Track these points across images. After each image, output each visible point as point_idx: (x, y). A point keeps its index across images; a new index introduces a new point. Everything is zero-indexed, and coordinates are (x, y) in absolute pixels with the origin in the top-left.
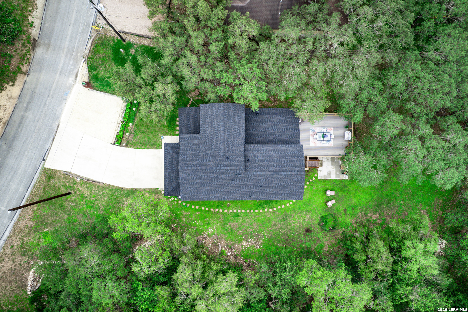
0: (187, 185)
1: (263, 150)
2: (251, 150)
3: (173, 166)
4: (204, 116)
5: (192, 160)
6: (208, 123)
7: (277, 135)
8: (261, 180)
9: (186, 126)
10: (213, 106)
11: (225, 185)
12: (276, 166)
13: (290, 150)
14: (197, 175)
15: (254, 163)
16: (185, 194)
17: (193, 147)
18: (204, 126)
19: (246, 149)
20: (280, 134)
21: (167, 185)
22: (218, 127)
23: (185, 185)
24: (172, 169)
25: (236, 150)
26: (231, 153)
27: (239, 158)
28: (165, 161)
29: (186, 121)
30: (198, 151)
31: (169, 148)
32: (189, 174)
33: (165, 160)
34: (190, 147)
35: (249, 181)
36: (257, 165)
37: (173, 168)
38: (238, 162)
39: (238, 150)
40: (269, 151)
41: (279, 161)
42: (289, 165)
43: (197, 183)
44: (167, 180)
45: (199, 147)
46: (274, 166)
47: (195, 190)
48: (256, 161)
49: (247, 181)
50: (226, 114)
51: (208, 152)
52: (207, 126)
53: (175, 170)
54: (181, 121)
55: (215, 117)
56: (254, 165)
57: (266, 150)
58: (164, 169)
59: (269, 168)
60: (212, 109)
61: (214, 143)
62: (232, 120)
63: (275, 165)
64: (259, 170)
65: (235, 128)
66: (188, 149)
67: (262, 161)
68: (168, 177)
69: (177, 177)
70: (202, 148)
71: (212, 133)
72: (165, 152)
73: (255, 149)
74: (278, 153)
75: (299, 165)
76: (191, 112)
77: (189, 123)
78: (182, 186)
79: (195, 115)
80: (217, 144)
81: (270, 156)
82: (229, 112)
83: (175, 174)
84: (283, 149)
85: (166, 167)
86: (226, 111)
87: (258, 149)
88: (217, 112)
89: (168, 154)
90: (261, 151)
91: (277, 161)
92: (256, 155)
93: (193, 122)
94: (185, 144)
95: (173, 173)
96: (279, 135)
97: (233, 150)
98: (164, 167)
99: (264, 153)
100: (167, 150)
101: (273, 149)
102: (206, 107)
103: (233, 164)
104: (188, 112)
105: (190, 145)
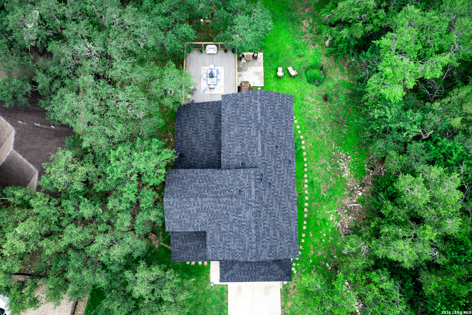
0: (277, 248)
1: (229, 145)
2: (229, 162)
3: (251, 268)
4: (181, 226)
5: (242, 241)
6: (191, 219)
7: (210, 130)
8: (268, 147)
9: (196, 251)
10: (169, 213)
11: (276, 196)
12: (250, 127)
13: (229, 111)
14: (264, 234)
15: (247, 156)
16: (290, 251)
17: (224, 240)
18: (195, 225)
19: (227, 167)
20: (208, 126)
21: (276, 278)
22: (198, 205)
23: (277, 251)
24: (255, 270)
25: (229, 181)
26: (232, 188)
27: (240, 177)
28: (244, 280)
29: (190, 252)
30: (231, 233)
31: (227, 275)
32: (263, 246)
33: (242, 281)
34: (224, 244)
35: (270, 162)
36: (249, 153)
37: (254, 268)
38: (245, 178)
39: (229, 178)
40: (230, 138)
41: (243, 124)
42: (248, 110)
43: (275, 235)
44: (270, 278)
45: (225, 232)
46: (250, 130)
47: (284, 238)
48: (243, 154)
49: (271, 165)
50: (179, 194)
51: (231, 220)
52: (196, 220)
53: (257, 267)
54: (189, 258)
55: (184, 210)
56: (248, 156)
57: (229, 141)
58: (255, 281)
59: (253, 137)
60: (172, 214)
61: (219, 210)
62: (188, 186)
63: (248, 129)
64: (255, 150)
65: (199, 182)
66: (227, 247)
67: (243, 146)
68: (265, 276)
69: (265, 263)
70: (226, 228)
71: (206, 214)
72: (231, 281)
73: (227, 155)
74: (233, 125)
75: (248, 98)
76: (178, 244)
77: (192, 246)
78: (279, 255)
79: (182, 238)
80: (220, 207)
81: (237, 136)
82: (177, 190)
83: (262, 265)
84: (227, 119)
85: (251, 278)
86: (176, 195)
87: (227, 152)
88: (176, 207)
89: (235, 277)
90: (230, 148)
91: (243, 127)
92: (235, 154)
93: (191, 242)
94: (220, 253)
95: (260, 269)
96: (210, 128)
97: (229, 185)
98: (252, 281)
99: (232, 144)
100: (230, 278)
101: (227, 132)
102: (170, 222)
103: (248, 184)
104: (177, 249)
105: (222, 245)
